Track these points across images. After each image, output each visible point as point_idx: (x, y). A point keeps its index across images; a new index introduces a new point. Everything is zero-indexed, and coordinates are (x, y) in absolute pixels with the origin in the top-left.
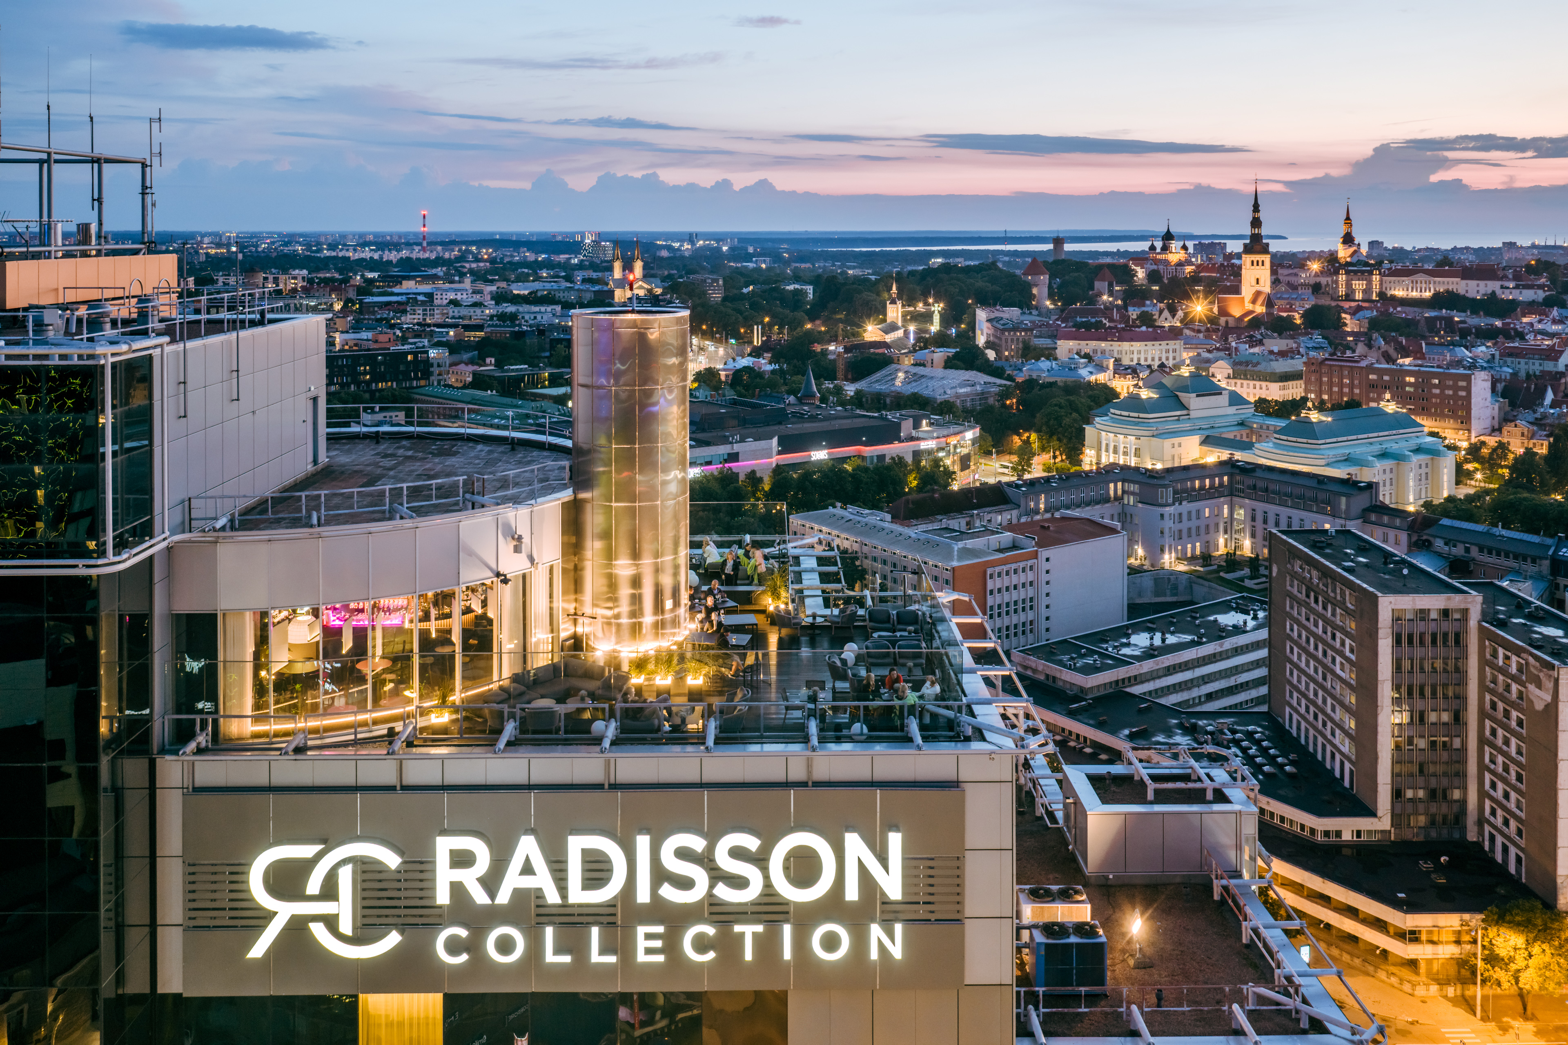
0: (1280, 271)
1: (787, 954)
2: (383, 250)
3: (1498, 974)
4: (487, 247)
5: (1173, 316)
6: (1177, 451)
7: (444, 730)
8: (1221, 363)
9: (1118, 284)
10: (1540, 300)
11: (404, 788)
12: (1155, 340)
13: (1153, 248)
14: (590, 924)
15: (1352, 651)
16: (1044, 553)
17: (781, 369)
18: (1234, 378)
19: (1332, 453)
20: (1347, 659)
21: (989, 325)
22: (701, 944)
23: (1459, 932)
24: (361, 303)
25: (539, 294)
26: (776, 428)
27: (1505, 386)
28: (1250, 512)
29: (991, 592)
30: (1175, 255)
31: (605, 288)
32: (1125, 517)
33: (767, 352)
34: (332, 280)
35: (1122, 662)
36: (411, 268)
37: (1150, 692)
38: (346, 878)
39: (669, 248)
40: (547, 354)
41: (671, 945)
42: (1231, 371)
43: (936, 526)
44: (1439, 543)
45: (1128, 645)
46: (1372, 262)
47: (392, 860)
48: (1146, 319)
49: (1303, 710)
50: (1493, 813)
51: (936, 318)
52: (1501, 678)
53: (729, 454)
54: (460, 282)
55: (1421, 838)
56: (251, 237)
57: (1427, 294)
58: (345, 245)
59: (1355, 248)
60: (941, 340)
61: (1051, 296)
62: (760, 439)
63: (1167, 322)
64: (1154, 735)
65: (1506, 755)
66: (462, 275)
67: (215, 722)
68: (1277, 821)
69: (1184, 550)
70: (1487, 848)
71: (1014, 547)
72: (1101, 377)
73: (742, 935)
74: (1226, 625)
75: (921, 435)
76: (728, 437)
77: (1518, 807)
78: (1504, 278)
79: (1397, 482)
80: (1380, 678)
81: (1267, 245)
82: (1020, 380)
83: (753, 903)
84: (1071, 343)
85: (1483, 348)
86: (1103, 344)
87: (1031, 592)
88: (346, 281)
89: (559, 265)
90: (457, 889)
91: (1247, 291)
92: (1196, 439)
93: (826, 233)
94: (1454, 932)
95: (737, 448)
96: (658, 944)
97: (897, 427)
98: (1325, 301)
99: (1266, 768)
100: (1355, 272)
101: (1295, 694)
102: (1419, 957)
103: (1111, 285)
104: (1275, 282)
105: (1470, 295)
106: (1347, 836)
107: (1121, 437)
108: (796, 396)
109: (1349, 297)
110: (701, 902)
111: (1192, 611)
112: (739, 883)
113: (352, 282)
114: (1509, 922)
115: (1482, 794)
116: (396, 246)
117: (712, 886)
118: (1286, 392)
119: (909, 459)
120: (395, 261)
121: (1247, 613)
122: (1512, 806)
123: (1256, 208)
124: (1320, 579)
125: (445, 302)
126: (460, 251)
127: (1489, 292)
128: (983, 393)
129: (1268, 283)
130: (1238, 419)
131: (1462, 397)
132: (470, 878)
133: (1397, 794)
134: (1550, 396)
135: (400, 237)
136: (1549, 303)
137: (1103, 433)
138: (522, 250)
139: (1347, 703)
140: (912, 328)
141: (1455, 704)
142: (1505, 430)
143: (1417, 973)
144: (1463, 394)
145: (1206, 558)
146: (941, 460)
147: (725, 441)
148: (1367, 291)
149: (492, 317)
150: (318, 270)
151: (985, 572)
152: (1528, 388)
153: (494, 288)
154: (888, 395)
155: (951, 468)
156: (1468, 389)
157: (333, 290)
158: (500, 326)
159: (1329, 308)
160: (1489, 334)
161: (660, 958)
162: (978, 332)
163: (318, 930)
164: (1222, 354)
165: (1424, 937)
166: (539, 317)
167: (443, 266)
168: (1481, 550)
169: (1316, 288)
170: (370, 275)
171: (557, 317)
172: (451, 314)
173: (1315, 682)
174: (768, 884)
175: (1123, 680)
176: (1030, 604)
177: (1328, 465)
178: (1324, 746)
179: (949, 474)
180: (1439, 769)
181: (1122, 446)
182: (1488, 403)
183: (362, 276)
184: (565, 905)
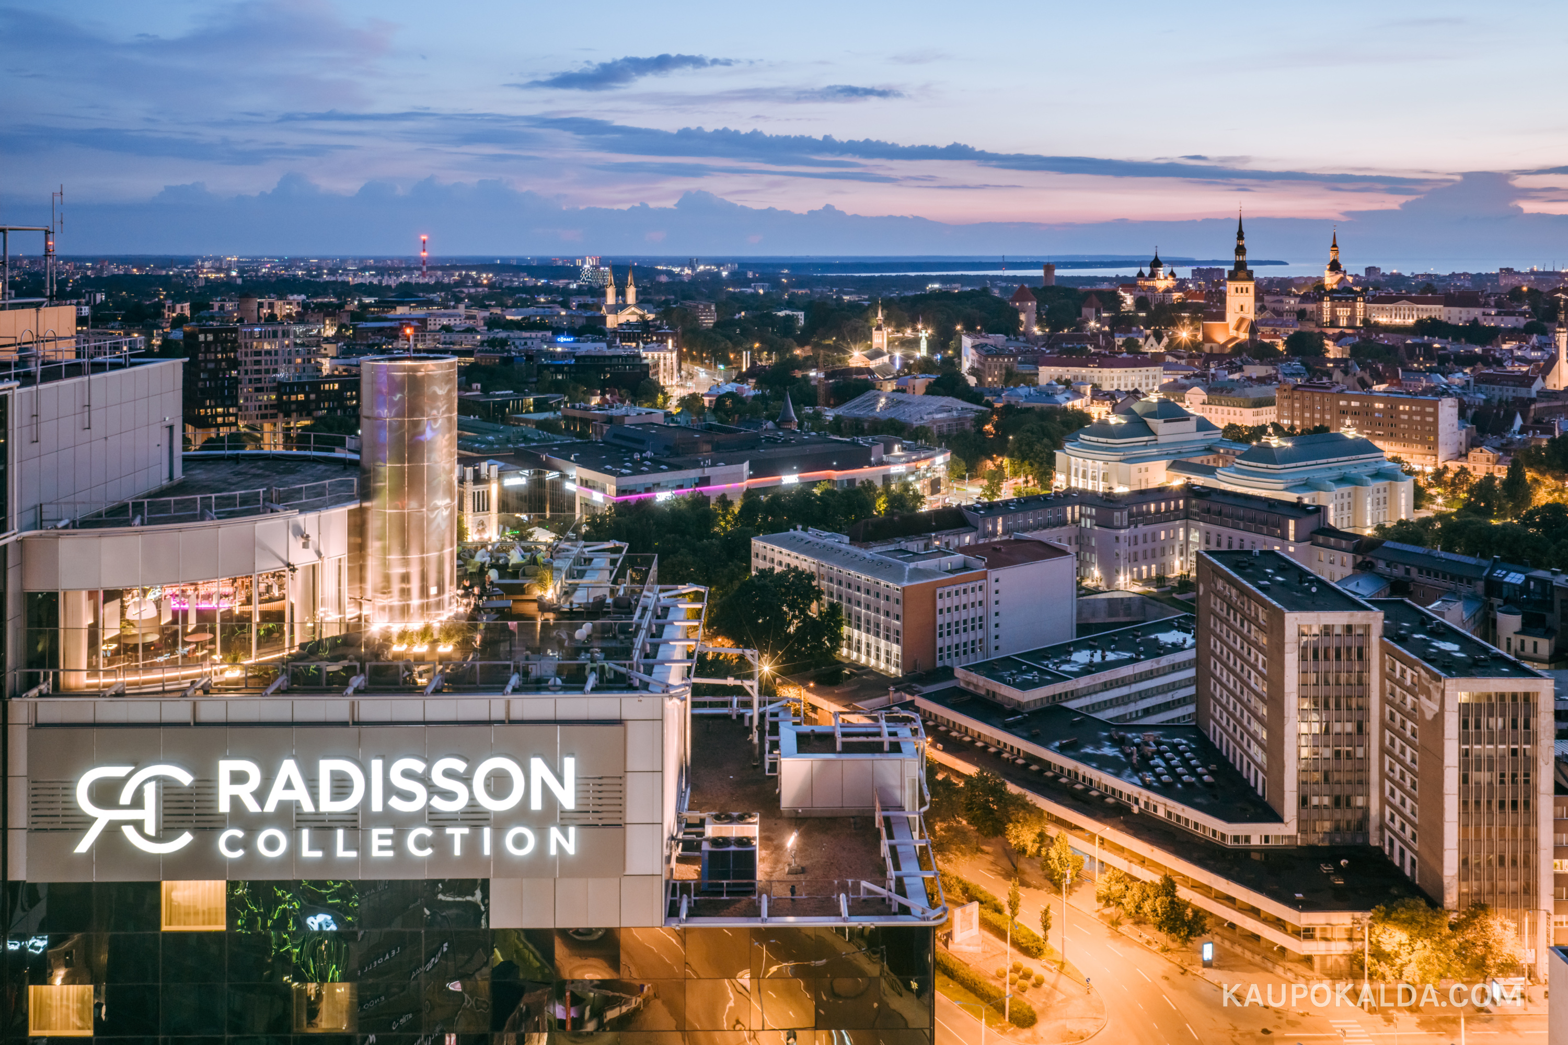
0: (1266, 298)
1: (487, 851)
2: (383, 276)
3: (1383, 968)
4: (487, 271)
5: (1159, 343)
6: (1143, 476)
7: (236, 682)
8: (1196, 389)
9: (1106, 311)
10: (1522, 326)
11: (197, 724)
12: (1135, 366)
13: (1141, 274)
14: (337, 828)
15: (1264, 666)
16: (993, 574)
17: (763, 395)
18: (1209, 404)
19: (1290, 478)
20: (1259, 673)
21: (973, 351)
22: (421, 843)
23: (1351, 930)
24: (355, 328)
25: (532, 320)
26: (748, 452)
27: (1475, 413)
28: (1204, 535)
29: (941, 611)
30: (1162, 283)
31: (598, 314)
32: (1081, 539)
33: (752, 377)
34: (330, 305)
35: (1059, 678)
36: (406, 294)
37: (1087, 707)
38: (150, 793)
39: (669, 273)
40: (535, 379)
41: (398, 843)
42: (1205, 397)
43: (891, 548)
44: (1381, 565)
45: (1069, 662)
46: (1358, 289)
47: (185, 778)
48: (1132, 346)
49: (1224, 723)
50: (1392, 819)
51: (924, 344)
52: (1398, 690)
53: (700, 478)
54: (454, 307)
55: (1326, 844)
56: (252, 262)
57: (1411, 321)
58: (345, 270)
59: (1341, 275)
60: (926, 366)
61: (1039, 322)
62: (731, 464)
63: (1151, 347)
64: (1083, 746)
65: (1402, 763)
66: (459, 300)
67: (56, 676)
68: (1191, 827)
69: (1140, 573)
70: (1387, 852)
71: (965, 567)
72: (1078, 404)
73: (452, 836)
74: (1166, 643)
75: (891, 459)
76: (699, 462)
77: (1413, 813)
78: (1486, 305)
79: (1354, 506)
80: (1287, 690)
81: (1251, 272)
82: (998, 405)
83: (463, 812)
84: (1052, 369)
85: (1460, 375)
86: (1084, 371)
87: (980, 611)
88: (340, 306)
89: (557, 290)
90: (235, 801)
91: (1232, 318)
92: (1163, 464)
93: (827, 258)
94: (1346, 930)
95: (708, 472)
96: (388, 842)
97: (869, 452)
98: (1311, 327)
99: (1185, 778)
100: (1340, 299)
101: (1218, 708)
102: (1313, 953)
103: (1098, 311)
104: (1261, 309)
105: (1453, 321)
106: (1255, 841)
107: (1090, 462)
108: (774, 421)
109: (1334, 323)
110: (423, 810)
111: (1134, 629)
112: (449, 796)
113: (347, 308)
114: (1395, 920)
115: (1384, 801)
116: (395, 271)
117: (429, 799)
118: (1260, 418)
119: (879, 484)
120: (393, 285)
121: (1189, 632)
122: (1407, 811)
123: (1240, 236)
124: (1238, 597)
125: (438, 327)
126: (460, 275)
127: (1472, 319)
128: (959, 419)
129: (1252, 310)
130: (1204, 444)
131: (1429, 424)
132: (245, 792)
133: (1303, 801)
134: (1518, 422)
135: (401, 262)
136: (1529, 330)
137: (1073, 458)
138: (522, 275)
139: (1260, 714)
140: (898, 354)
141: (1356, 715)
142: (1471, 454)
143: (1312, 969)
144: (1430, 419)
145: (1160, 580)
146: (911, 484)
147: (696, 465)
148: (1352, 318)
149: (482, 343)
150: (316, 295)
151: (935, 592)
152: (1498, 414)
153: (487, 314)
154: (866, 421)
155: (920, 493)
156: (1435, 415)
157: (327, 315)
158: (489, 352)
159: (1311, 334)
160: (1469, 360)
161: (390, 854)
162: (964, 358)
163: (129, 832)
164: (1199, 380)
165: (1318, 934)
166: (529, 343)
167: (441, 291)
168: (1420, 572)
169: (1301, 315)
170: (367, 300)
171: (546, 343)
172: (442, 339)
173: (1235, 696)
174: (472, 798)
175: (1060, 695)
176: (979, 623)
177: (1286, 489)
178: (1241, 757)
179: (918, 498)
180: (1343, 777)
181: (1090, 471)
182: (1455, 429)
183: (360, 301)
184: (317, 813)
